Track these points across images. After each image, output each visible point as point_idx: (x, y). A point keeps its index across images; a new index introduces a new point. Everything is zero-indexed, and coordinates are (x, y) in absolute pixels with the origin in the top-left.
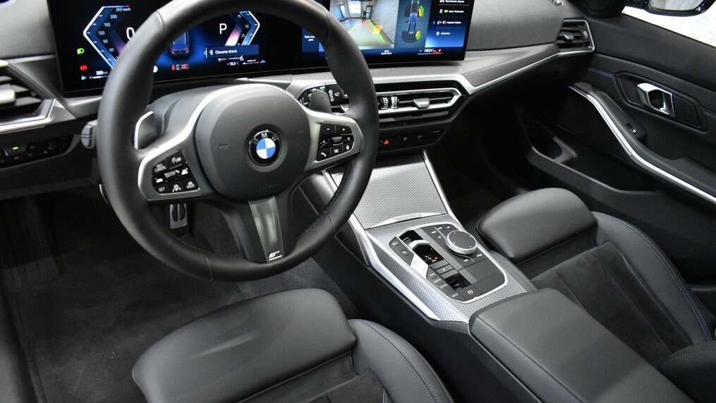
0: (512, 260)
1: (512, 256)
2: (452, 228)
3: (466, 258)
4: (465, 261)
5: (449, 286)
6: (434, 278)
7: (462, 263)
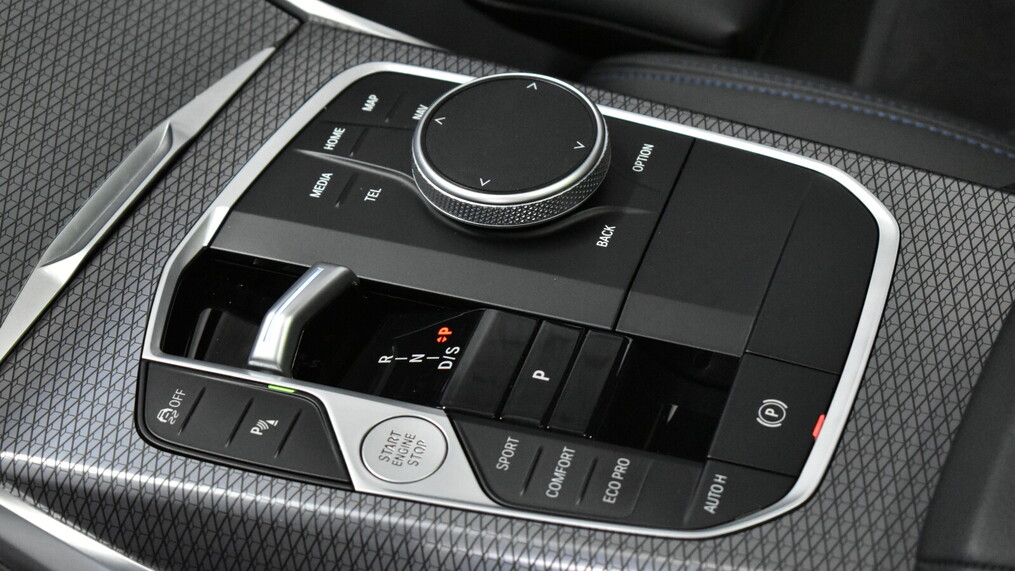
0: (736, 49)
1: (725, 25)
2: (399, 92)
3: (594, 227)
4: (604, 241)
5: (649, 462)
6: (534, 469)
7: (594, 269)
